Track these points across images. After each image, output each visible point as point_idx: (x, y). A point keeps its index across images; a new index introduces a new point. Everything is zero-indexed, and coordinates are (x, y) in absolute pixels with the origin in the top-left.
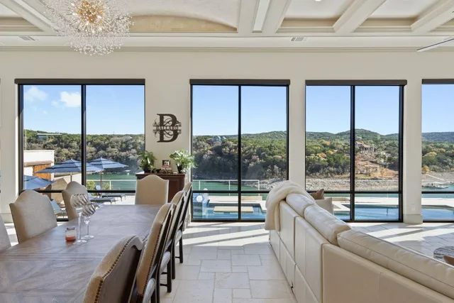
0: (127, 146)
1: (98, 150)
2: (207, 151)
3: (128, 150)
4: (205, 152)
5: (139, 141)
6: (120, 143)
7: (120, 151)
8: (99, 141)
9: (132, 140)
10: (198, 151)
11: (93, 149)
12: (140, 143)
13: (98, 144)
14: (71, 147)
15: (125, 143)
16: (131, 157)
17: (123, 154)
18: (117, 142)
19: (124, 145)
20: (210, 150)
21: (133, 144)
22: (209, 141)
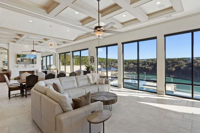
0: (145, 63)
1: (135, 65)
2: (183, 65)
3: (145, 65)
4: (182, 66)
5: (150, 61)
6: (142, 62)
7: (142, 65)
8: (135, 62)
9: (147, 61)
10: (178, 65)
11: (133, 65)
12: (150, 62)
13: (135, 63)
14: (126, 64)
15: (144, 62)
16: (147, 67)
17: (143, 66)
18: (141, 62)
19: (144, 63)
20: (185, 64)
21: (147, 62)
22: (185, 60)
